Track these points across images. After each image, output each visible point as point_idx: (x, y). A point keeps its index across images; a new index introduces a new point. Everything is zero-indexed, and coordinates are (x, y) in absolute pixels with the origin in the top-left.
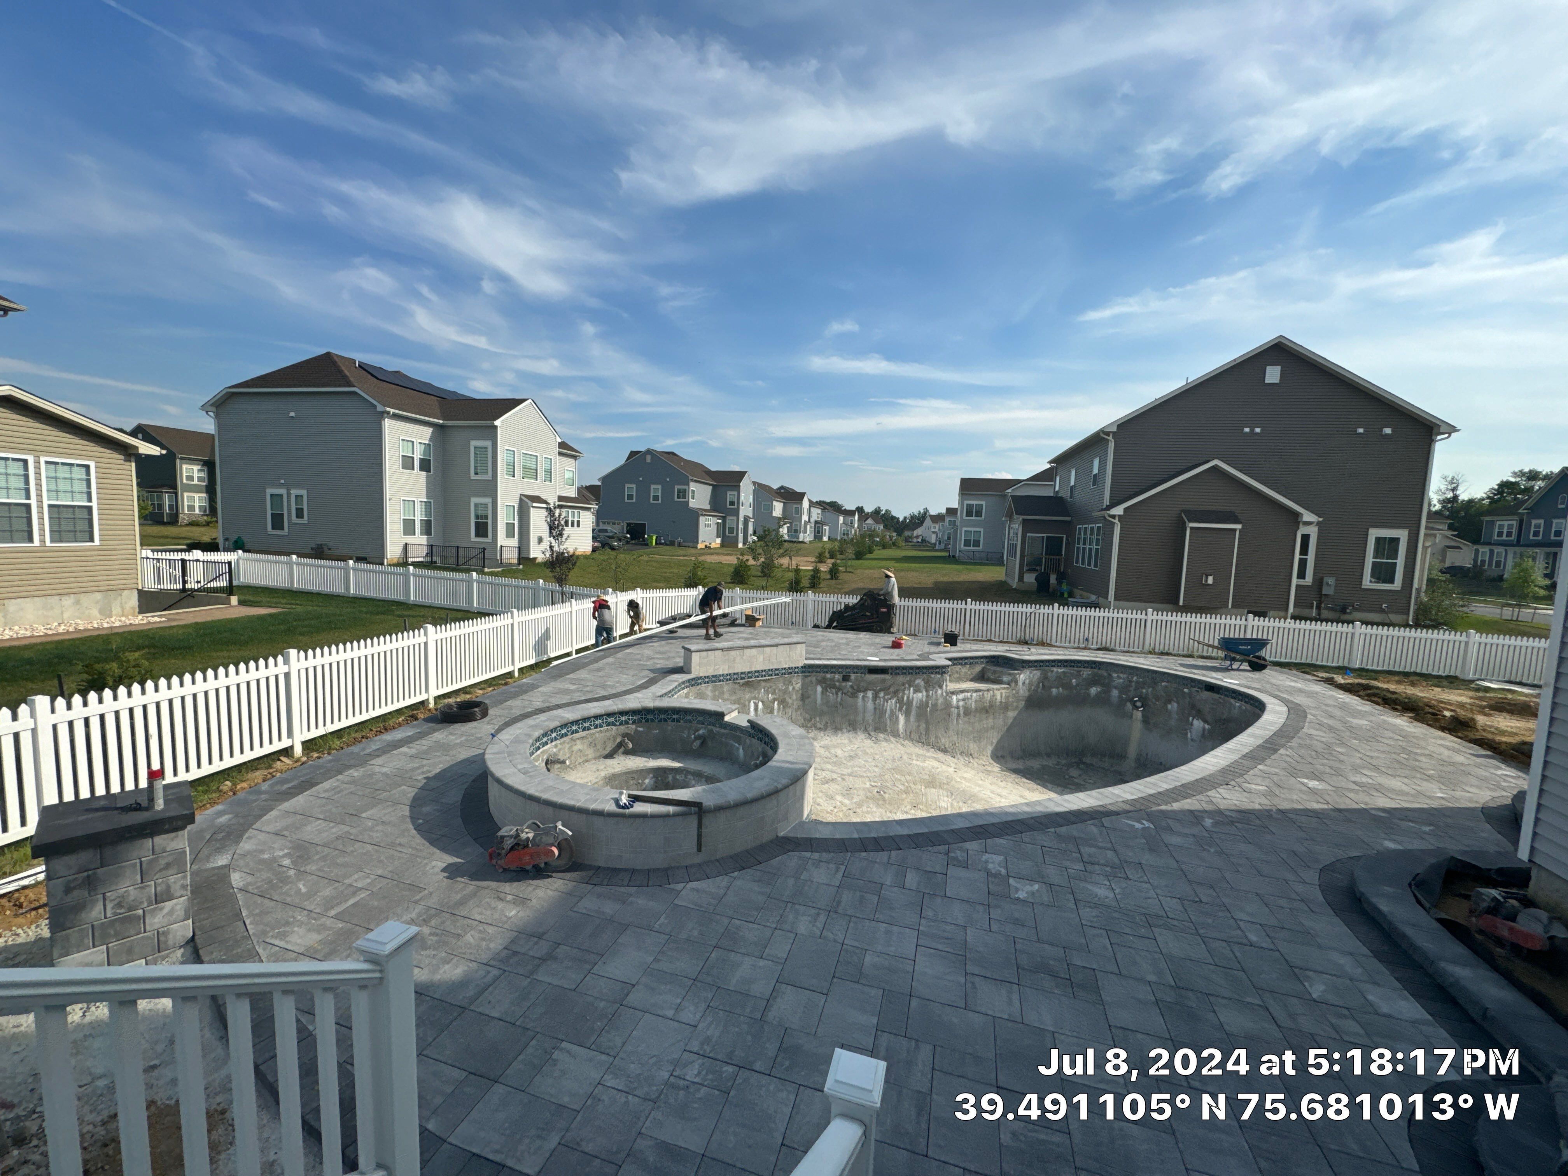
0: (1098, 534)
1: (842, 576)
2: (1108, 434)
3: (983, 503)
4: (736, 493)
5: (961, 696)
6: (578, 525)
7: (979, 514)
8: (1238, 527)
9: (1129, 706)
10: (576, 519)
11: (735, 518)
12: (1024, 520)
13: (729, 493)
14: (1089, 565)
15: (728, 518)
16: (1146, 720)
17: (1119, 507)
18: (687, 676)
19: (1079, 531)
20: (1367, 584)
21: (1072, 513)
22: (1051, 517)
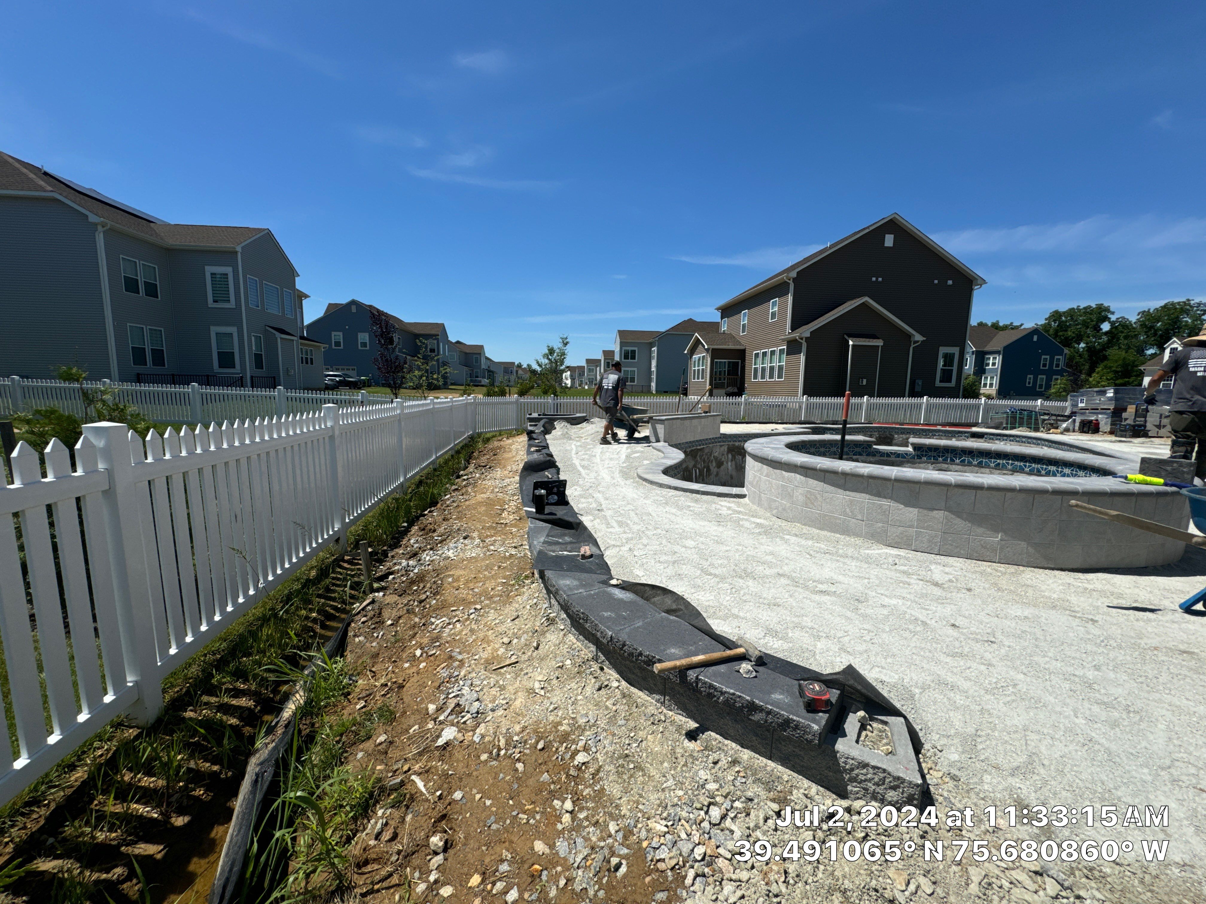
2: (789, 278)
3: (636, 349)
4: (435, 341)
7: (633, 358)
8: (881, 344)
12: (713, 349)
13: (429, 341)
14: (771, 378)
17: (806, 331)
18: (661, 444)
19: (757, 355)
20: (938, 384)
21: (745, 344)
22: (731, 347)
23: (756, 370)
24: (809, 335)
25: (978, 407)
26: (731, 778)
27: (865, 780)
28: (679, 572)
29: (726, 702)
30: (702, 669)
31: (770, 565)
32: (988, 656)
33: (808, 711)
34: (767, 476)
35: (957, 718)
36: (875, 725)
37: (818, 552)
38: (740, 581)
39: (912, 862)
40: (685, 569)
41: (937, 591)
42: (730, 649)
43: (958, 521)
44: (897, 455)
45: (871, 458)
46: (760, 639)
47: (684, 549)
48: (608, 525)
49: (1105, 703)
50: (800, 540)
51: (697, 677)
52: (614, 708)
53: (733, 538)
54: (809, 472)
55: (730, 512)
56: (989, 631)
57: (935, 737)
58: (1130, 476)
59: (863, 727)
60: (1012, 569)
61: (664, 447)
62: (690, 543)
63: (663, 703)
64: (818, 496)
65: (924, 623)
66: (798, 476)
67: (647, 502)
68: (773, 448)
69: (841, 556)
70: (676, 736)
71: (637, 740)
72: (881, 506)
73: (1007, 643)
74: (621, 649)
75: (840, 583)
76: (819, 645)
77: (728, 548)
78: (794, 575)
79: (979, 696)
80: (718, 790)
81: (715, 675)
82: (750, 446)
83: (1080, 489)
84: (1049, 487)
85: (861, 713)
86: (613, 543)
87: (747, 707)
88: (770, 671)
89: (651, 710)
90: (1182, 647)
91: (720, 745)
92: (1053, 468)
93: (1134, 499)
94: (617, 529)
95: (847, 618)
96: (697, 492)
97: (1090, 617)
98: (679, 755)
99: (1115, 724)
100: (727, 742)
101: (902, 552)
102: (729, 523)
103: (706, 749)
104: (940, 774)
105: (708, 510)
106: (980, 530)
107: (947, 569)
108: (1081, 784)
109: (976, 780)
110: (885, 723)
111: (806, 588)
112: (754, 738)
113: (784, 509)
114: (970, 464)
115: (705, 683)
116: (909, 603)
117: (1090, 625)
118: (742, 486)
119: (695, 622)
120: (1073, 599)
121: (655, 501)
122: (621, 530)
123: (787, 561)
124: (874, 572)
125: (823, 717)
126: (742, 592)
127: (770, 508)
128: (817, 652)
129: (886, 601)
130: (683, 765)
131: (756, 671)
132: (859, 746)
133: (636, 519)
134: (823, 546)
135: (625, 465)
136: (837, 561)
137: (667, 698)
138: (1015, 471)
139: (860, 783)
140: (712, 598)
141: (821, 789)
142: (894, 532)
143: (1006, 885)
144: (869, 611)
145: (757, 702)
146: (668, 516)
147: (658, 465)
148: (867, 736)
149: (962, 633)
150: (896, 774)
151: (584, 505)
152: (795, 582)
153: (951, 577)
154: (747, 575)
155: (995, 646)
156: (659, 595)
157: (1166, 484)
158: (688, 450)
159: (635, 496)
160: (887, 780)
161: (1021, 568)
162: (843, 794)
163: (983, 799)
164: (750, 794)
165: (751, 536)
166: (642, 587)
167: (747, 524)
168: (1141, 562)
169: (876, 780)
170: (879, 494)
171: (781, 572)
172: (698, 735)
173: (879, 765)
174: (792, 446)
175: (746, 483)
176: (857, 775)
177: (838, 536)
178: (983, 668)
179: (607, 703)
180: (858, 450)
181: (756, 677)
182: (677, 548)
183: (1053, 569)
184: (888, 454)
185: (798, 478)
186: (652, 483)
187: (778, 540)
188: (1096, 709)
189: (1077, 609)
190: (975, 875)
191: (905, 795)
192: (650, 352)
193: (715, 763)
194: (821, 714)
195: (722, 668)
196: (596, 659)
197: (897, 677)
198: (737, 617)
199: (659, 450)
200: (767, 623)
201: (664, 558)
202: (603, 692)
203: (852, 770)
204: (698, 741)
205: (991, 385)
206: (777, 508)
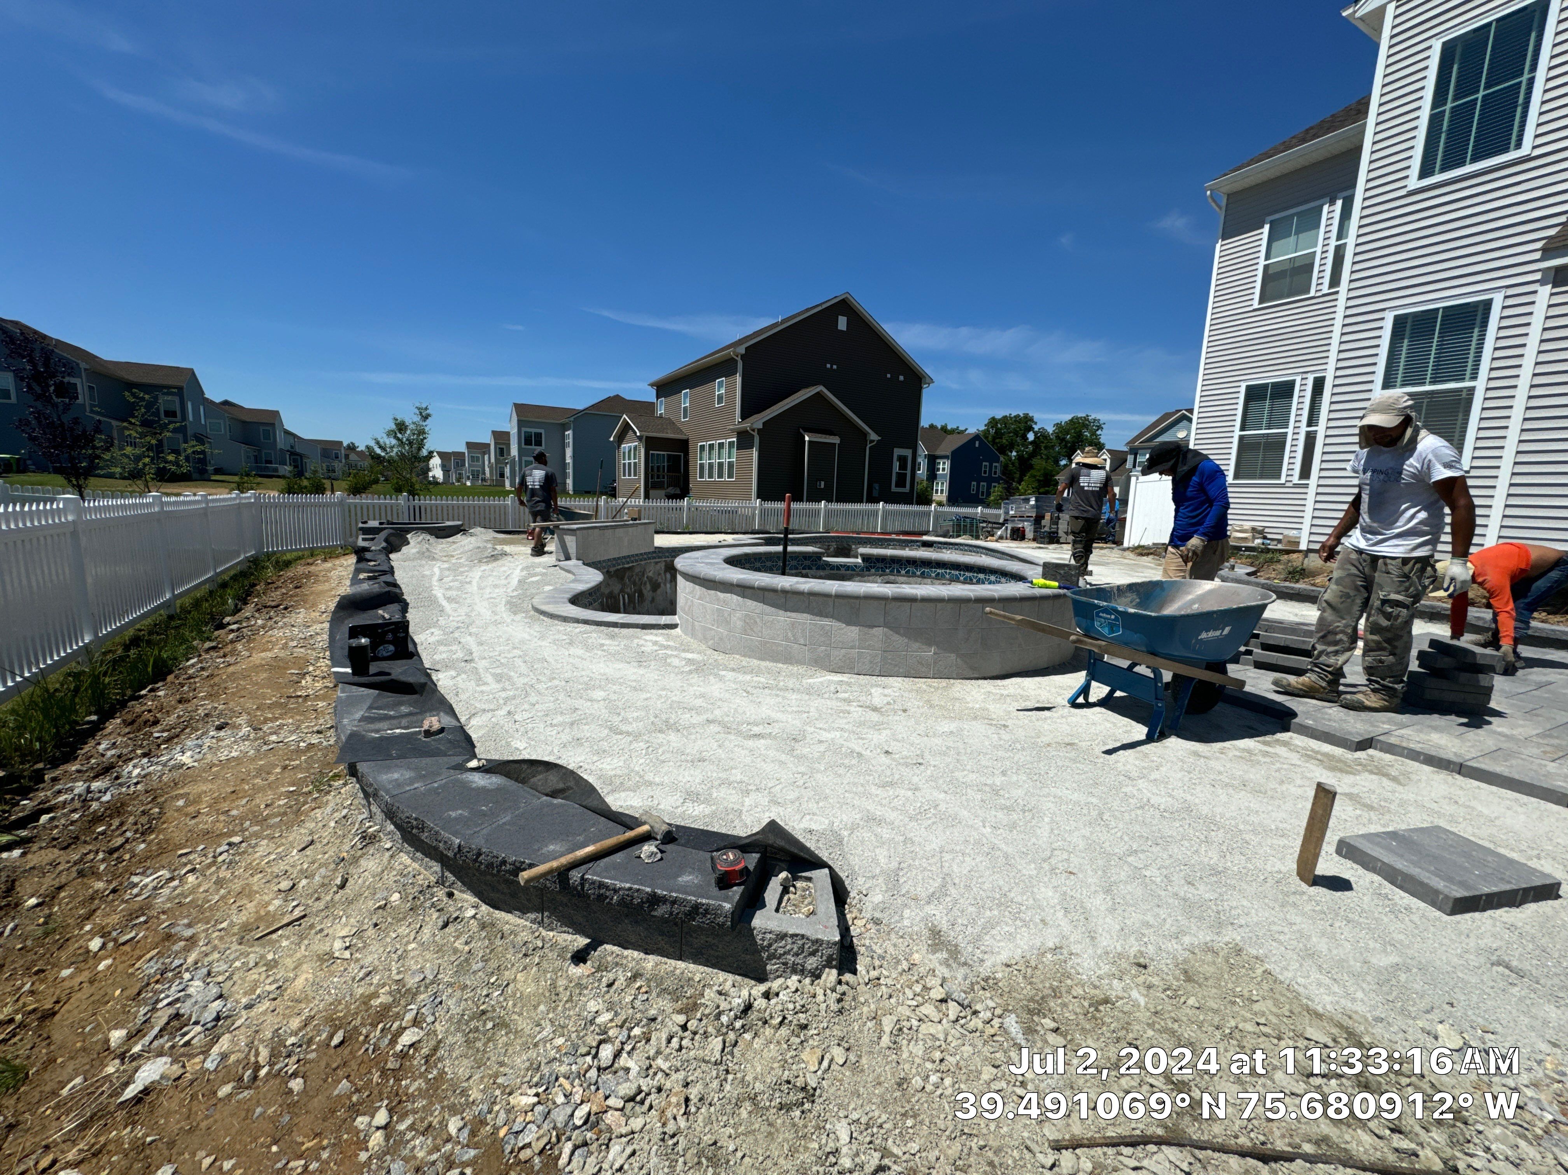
0: (730, 448)
2: (738, 355)
4: (176, 398)
8: (838, 441)
11: (180, 436)
12: (647, 437)
13: (163, 397)
14: (720, 477)
17: (757, 421)
18: (573, 562)
19: (702, 447)
20: (894, 489)
21: (687, 432)
22: (671, 435)
23: (702, 466)
24: (761, 426)
25: (928, 514)
26: (629, 999)
27: (785, 953)
28: (579, 736)
29: (622, 902)
30: (591, 865)
31: (698, 710)
32: (915, 779)
33: (721, 889)
34: (700, 598)
35: (882, 855)
36: (799, 884)
37: (756, 688)
38: (659, 735)
39: (828, 1033)
40: (586, 731)
41: (875, 717)
42: (632, 829)
43: (896, 637)
44: (847, 567)
45: (822, 573)
46: (677, 807)
47: (589, 703)
48: (480, 681)
49: (1007, 808)
50: (738, 675)
51: (582, 878)
52: (467, 948)
53: (656, 681)
54: (749, 592)
55: (656, 648)
56: (918, 752)
57: (861, 880)
58: (1035, 581)
59: (785, 891)
60: (944, 683)
61: (575, 566)
62: (599, 694)
63: (541, 923)
64: (758, 620)
65: (860, 755)
66: (735, 597)
67: (543, 643)
68: (707, 564)
69: (780, 690)
70: (559, 963)
71: (500, 986)
72: (822, 627)
73: (933, 763)
74: (476, 860)
75: (777, 721)
76: (748, 801)
77: (649, 695)
78: (726, 719)
79: (905, 825)
80: (611, 1020)
81: (606, 869)
82: (680, 563)
83: (996, 595)
84: (972, 595)
85: (783, 875)
86: (484, 706)
87: (648, 901)
88: (680, 848)
89: (525, 936)
90: (1067, 740)
91: (618, 960)
92: (981, 576)
93: (1037, 602)
94: (494, 686)
95: (782, 763)
96: (615, 625)
97: (1003, 723)
98: (561, 989)
99: (1013, 826)
100: (626, 952)
101: (845, 678)
102: (653, 663)
103: (598, 970)
104: (864, 921)
105: (627, 647)
106: (916, 645)
107: (886, 691)
108: (984, 895)
109: (897, 918)
110: (809, 879)
111: (739, 733)
112: (660, 938)
113: (721, 639)
114: (914, 575)
115: (594, 883)
116: (846, 735)
117: (1002, 732)
118: (673, 612)
119: (588, 802)
120: (991, 707)
121: (554, 642)
122: (499, 686)
123: (719, 703)
124: (816, 703)
125: (737, 891)
126: (660, 751)
127: (705, 639)
128: (745, 810)
129: (825, 736)
130: (567, 1001)
131: (662, 852)
132: (779, 915)
133: (523, 669)
134: (762, 680)
135: (515, 593)
136: (777, 695)
137: (546, 914)
138: (954, 580)
139: (779, 958)
140: (621, 764)
141: (738, 978)
142: (838, 654)
143: (915, 1023)
144: (806, 751)
145: (659, 891)
146: (571, 660)
147: (565, 591)
148: (789, 899)
149: (894, 760)
150: (814, 937)
151: (444, 656)
152: (727, 729)
153: (889, 699)
154: (670, 726)
155: (922, 767)
156: (540, 773)
157: (1060, 587)
158: (612, 569)
159: (527, 637)
160: (806, 946)
161: (952, 681)
162: (761, 977)
163: (902, 937)
164: (652, 1012)
165: (680, 677)
166: (517, 765)
167: (676, 662)
168: (1042, 664)
169: (795, 949)
170: (821, 614)
171: (711, 717)
172: (589, 954)
173: (798, 932)
174: (732, 561)
175: (678, 609)
176: (776, 950)
177: (781, 665)
178: (910, 793)
179: (456, 944)
180: (807, 563)
181: (662, 859)
182: (578, 703)
183: (977, 679)
184: (838, 567)
185: (734, 599)
186: (552, 616)
187: (711, 678)
188: (1000, 815)
189: (994, 716)
190: (888, 1023)
191: (824, 958)
192: (563, 437)
193: (610, 985)
194: (735, 888)
195: (618, 857)
196: (441, 882)
197: (827, 822)
198: (650, 784)
199: (569, 571)
200: (688, 785)
201: (559, 719)
202: (451, 929)
203: (770, 945)
204: (589, 962)
205: (942, 491)
206: (713, 639)
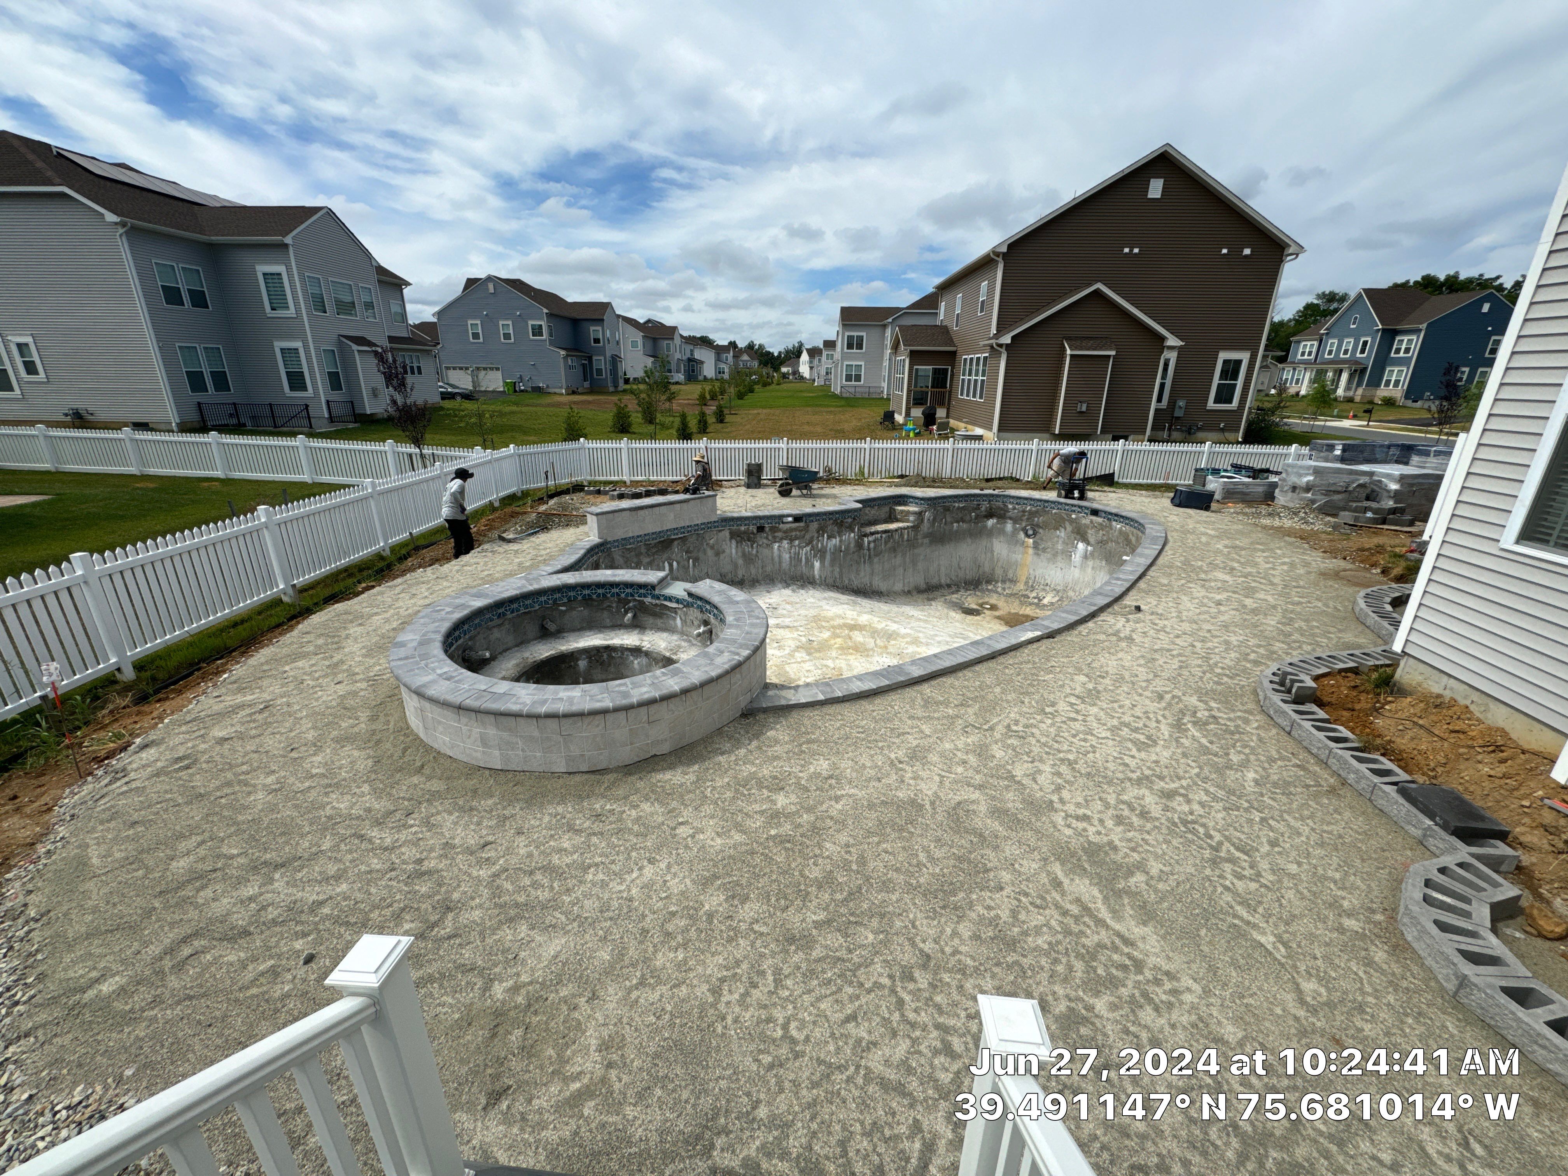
0: (984, 365)
1: (728, 418)
2: (997, 254)
3: (864, 334)
4: (600, 328)
5: (871, 538)
6: (420, 372)
7: (860, 347)
8: (1113, 353)
9: (1022, 535)
10: (415, 365)
11: (602, 358)
12: (911, 352)
13: (592, 328)
14: (974, 396)
15: (594, 358)
16: (1036, 546)
17: (1005, 335)
19: (965, 361)
20: (1211, 405)
21: (956, 343)
22: (942, 347)
23: (963, 382)
24: (1009, 341)
192: (883, 338)
205: (1397, 383)
